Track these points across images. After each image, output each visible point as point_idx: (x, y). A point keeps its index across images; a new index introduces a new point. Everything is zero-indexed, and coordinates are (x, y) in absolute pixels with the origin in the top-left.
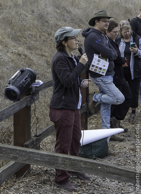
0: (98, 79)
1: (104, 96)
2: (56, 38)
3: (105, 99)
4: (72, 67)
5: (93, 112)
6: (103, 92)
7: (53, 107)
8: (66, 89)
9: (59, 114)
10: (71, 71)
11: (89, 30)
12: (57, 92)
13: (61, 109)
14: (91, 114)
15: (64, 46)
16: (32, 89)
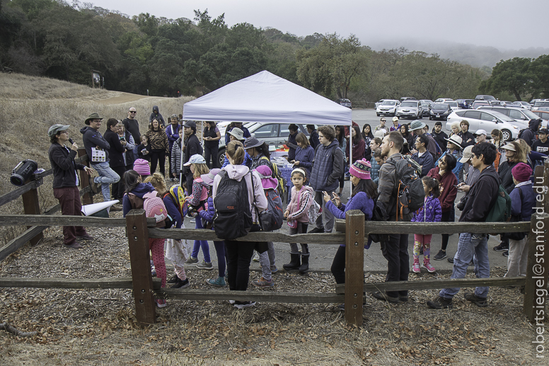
0: (98, 165)
1: (103, 178)
2: (50, 133)
3: (105, 180)
4: (66, 154)
5: (96, 192)
6: (102, 175)
7: (56, 187)
8: (65, 171)
9: (61, 192)
10: (66, 157)
11: (85, 128)
12: (57, 175)
13: (63, 187)
14: (94, 194)
15: (57, 139)
16: (34, 175)
